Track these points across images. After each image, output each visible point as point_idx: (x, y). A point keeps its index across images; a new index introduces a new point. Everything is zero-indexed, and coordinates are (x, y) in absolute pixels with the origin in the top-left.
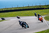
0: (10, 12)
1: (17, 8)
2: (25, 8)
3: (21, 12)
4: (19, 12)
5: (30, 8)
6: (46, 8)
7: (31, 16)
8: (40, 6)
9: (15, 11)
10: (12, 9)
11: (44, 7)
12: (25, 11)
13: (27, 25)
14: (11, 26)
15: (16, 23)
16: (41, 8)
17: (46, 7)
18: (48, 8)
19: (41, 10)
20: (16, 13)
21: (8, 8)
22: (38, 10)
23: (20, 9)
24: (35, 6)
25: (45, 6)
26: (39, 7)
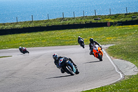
0: (11, 34)
1: (31, 22)
2: (53, 23)
3: (42, 33)
4: (37, 34)
5: (67, 22)
6: (112, 24)
7: (69, 45)
8: (95, 17)
9: (25, 32)
10: (17, 26)
11: (106, 20)
12: (53, 32)
13: (75, 66)
14: (13, 74)
15: (28, 64)
16: (99, 22)
17: (113, 21)
18: (118, 22)
19: (99, 29)
20: (29, 37)
21: (4, 24)
22: (90, 29)
23: (38, 25)
24: (82, 18)
25: (110, 16)
26: (93, 21)
